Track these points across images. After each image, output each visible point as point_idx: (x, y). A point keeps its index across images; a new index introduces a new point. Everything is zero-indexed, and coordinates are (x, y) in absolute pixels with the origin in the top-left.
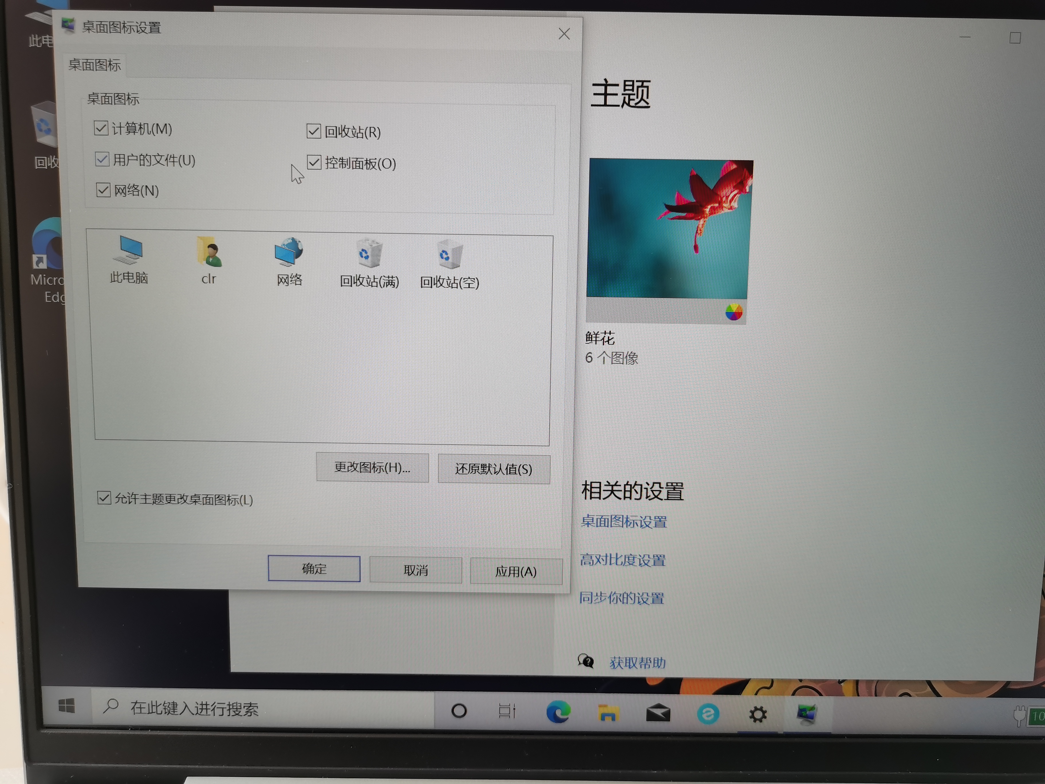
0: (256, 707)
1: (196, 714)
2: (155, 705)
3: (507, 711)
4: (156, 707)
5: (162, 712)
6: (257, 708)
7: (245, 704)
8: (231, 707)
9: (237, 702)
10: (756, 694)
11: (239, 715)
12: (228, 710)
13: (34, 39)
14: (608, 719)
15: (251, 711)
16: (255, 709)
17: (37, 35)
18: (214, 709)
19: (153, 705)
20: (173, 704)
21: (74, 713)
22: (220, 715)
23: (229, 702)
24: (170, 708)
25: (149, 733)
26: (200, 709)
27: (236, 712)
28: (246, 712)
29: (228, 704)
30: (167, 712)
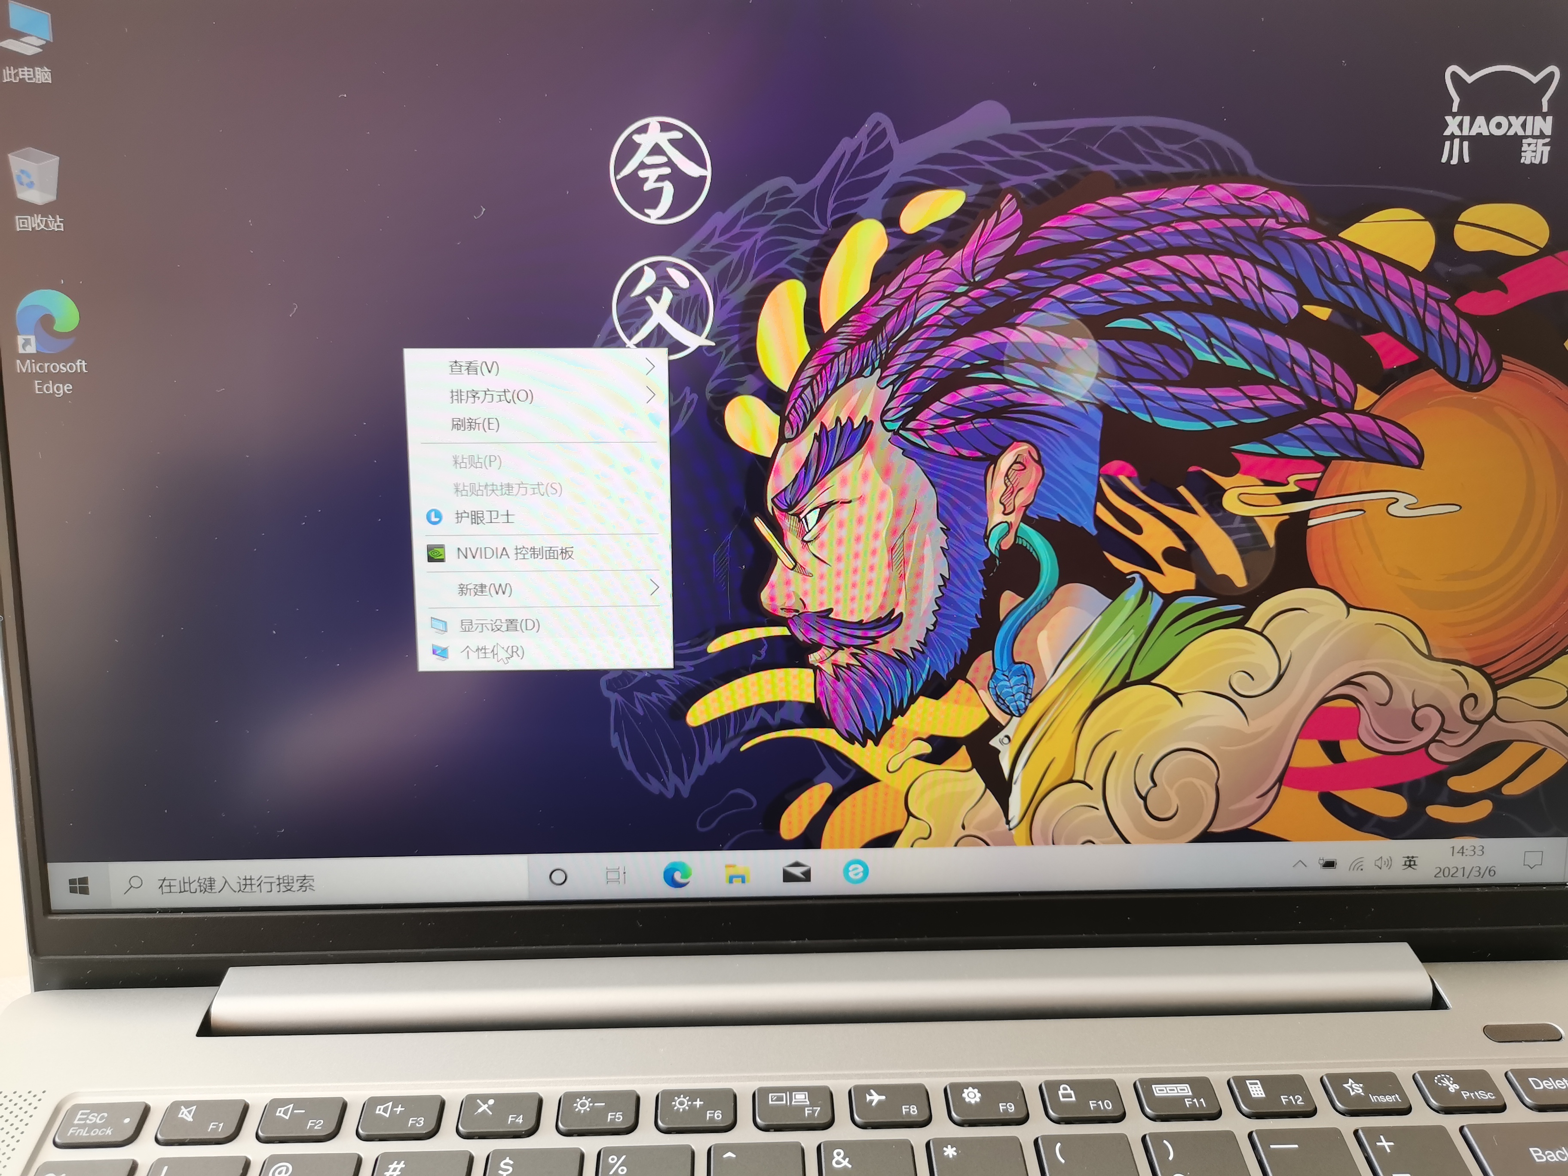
0: (312, 880)
1: (239, 892)
2: (188, 881)
3: (615, 875)
4: (189, 884)
5: (196, 889)
6: (314, 881)
7: (297, 877)
9: (288, 876)
10: (912, 846)
11: (292, 891)
12: (278, 885)
13: (8, 72)
14: (737, 882)
15: (305, 885)
16: (311, 882)
17: (12, 68)
19: (185, 882)
20: (210, 880)
21: (89, 895)
22: (268, 892)
23: (279, 875)
24: (206, 884)
25: (182, 915)
26: (243, 885)
27: (287, 887)
28: (300, 886)
29: (278, 877)
30: (203, 890)
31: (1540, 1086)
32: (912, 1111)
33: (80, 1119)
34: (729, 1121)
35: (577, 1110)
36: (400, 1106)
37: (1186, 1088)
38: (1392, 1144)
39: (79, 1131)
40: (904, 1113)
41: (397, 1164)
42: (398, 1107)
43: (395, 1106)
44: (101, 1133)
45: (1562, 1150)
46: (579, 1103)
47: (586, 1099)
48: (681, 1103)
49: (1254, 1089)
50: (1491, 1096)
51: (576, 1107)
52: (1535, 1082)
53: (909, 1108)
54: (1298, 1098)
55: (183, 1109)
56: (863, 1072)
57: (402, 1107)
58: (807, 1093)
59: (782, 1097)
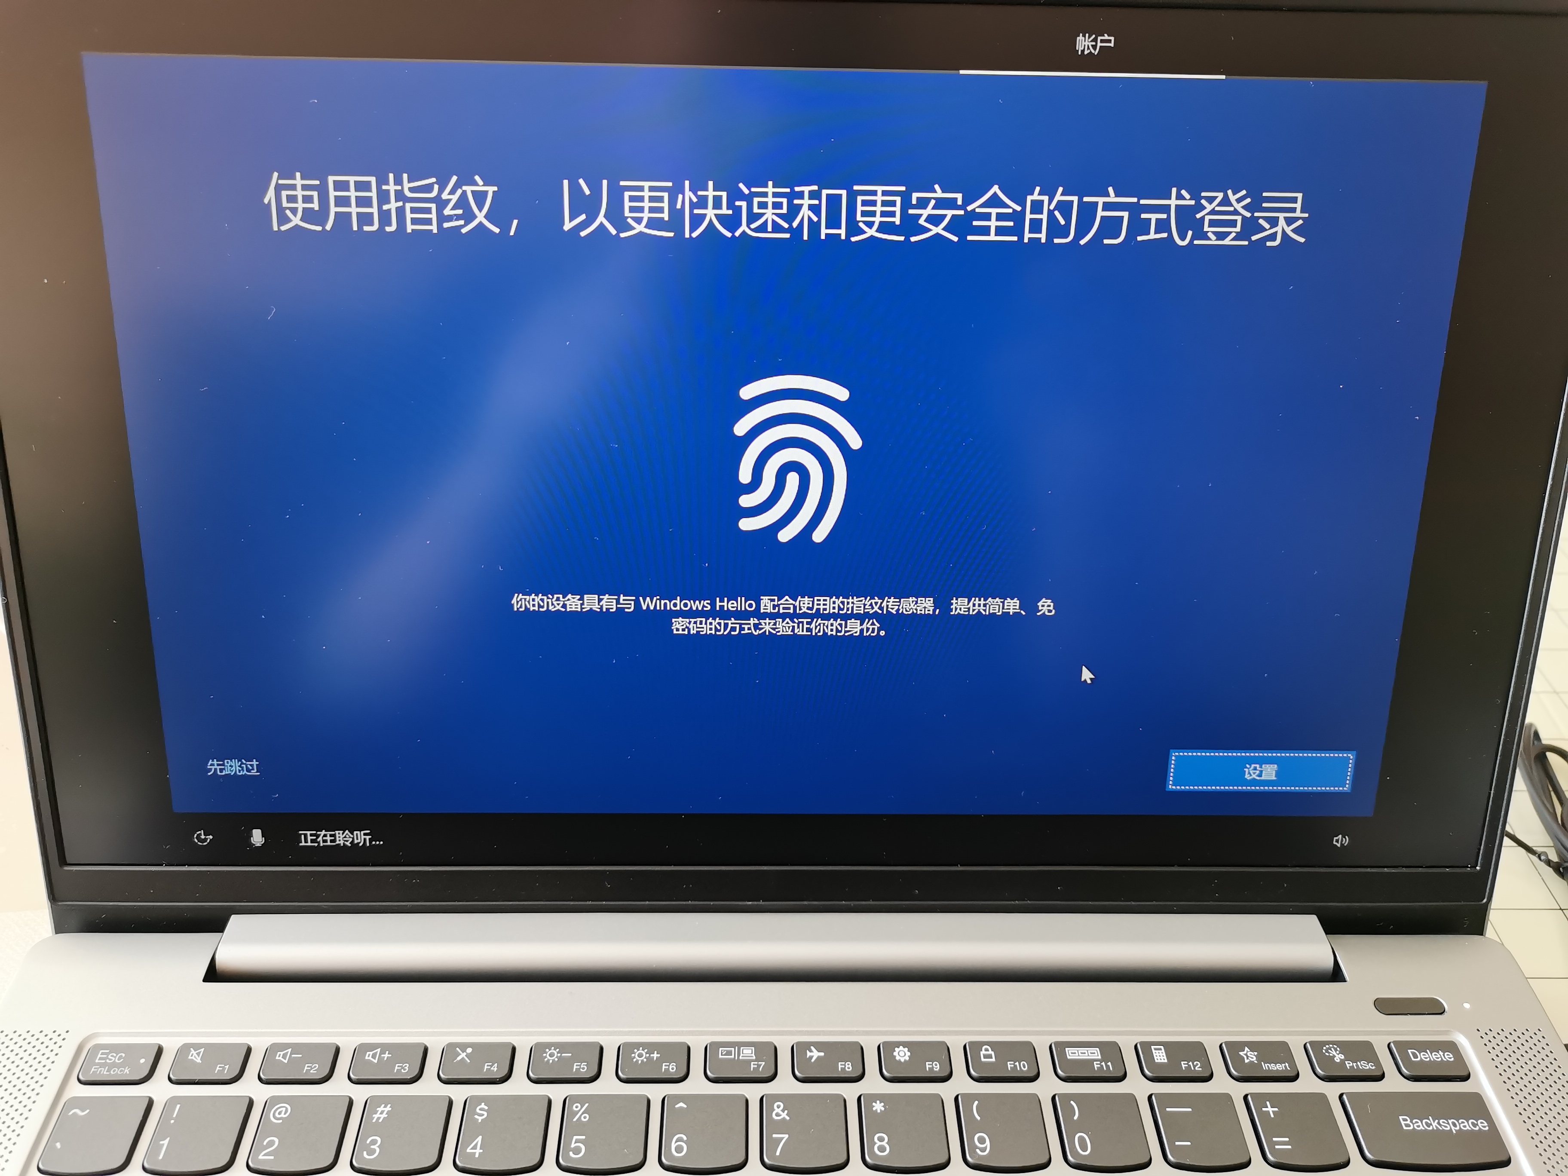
25: (186, 868)
31: (1417, 1058)
32: (847, 1067)
33: (100, 1059)
34: (682, 1074)
35: (546, 1059)
36: (387, 1052)
37: (1096, 1052)
38: (1276, 1109)
39: (100, 1069)
40: (840, 1070)
41: (384, 1107)
42: (385, 1054)
43: (382, 1052)
44: (120, 1072)
45: (1429, 1120)
46: (548, 1054)
47: (555, 1049)
48: (640, 1056)
49: (1158, 1054)
50: (1372, 1066)
51: (546, 1057)
52: (1414, 1054)
53: (845, 1065)
54: (1197, 1064)
55: (193, 1051)
56: (806, 1029)
57: (388, 1054)
58: (753, 1048)
59: (731, 1051)
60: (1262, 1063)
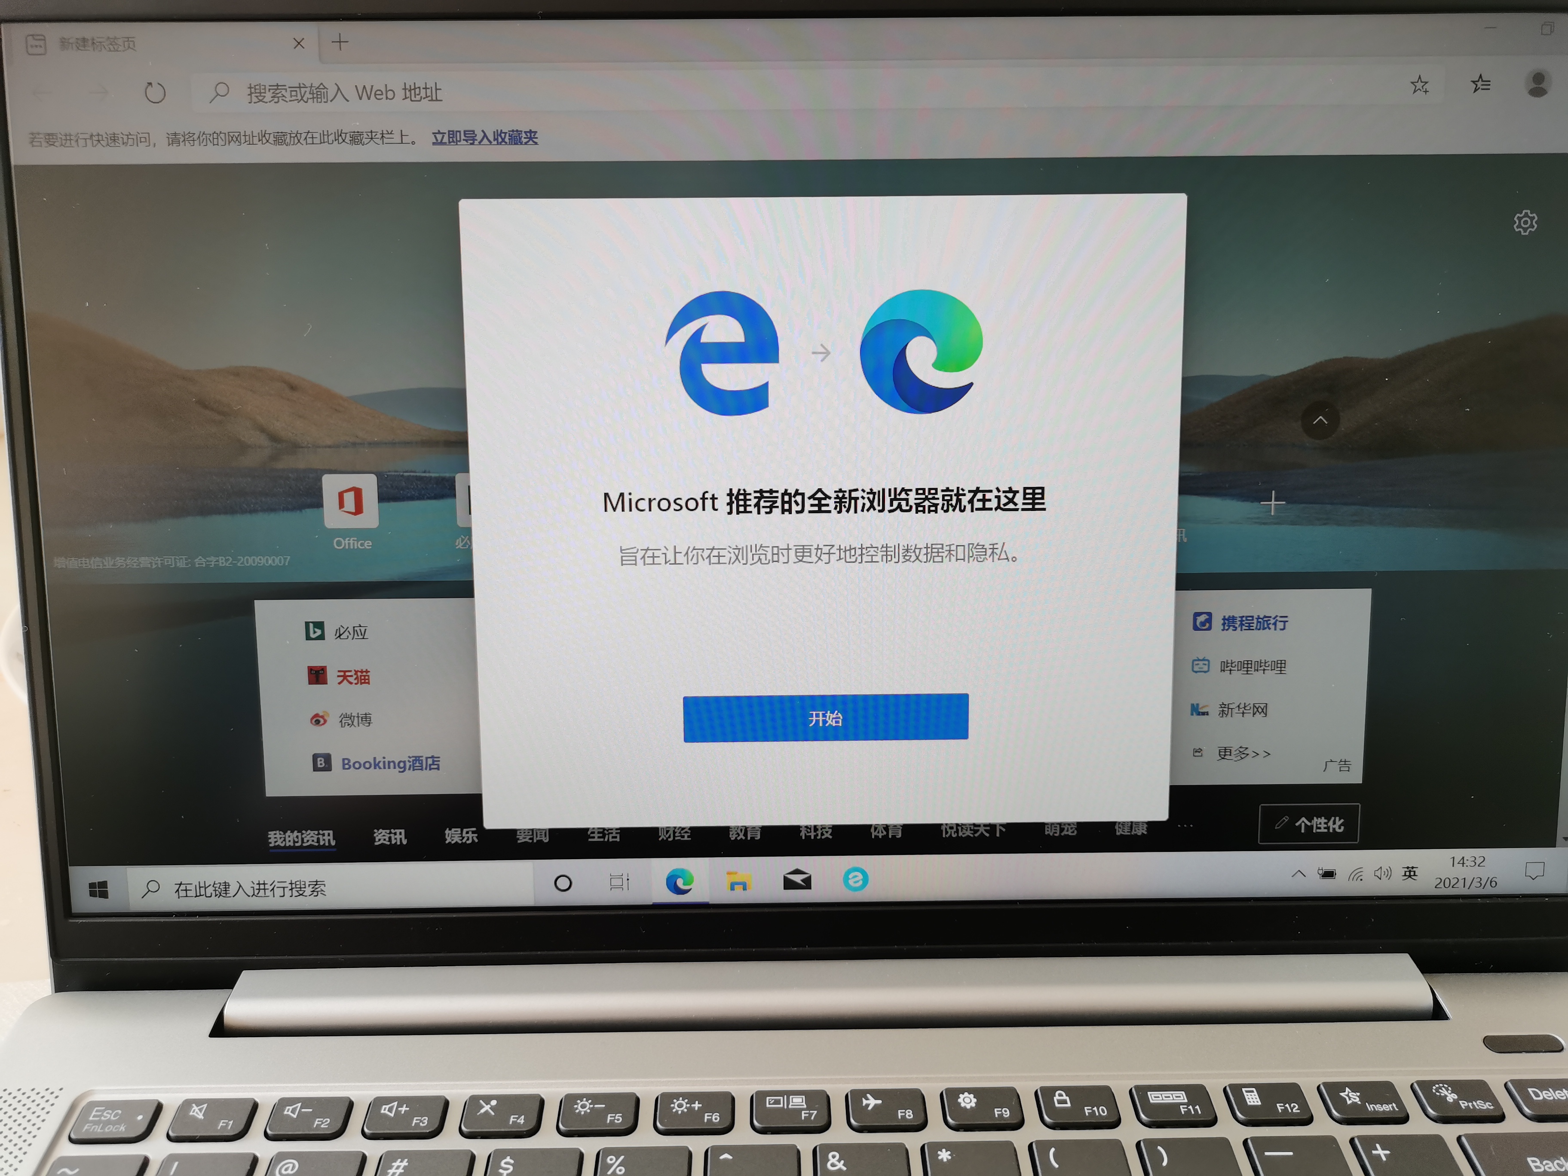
0: (323, 886)
1: (252, 896)
2: (203, 886)
3: (619, 882)
4: (204, 888)
5: (211, 893)
6: (325, 886)
7: (310, 882)
8: (294, 886)
9: (300, 880)
11: (303, 895)
12: (290, 890)
14: (739, 889)
15: (317, 890)
16: (322, 887)
18: (273, 889)
19: (201, 886)
20: (224, 884)
21: (108, 898)
22: (281, 896)
23: (291, 881)
24: (221, 889)
25: (197, 919)
26: (257, 889)
27: (299, 892)
28: (312, 892)
29: (290, 882)
30: (218, 895)
31: (1539, 1096)
32: (908, 1115)
33: (95, 1116)
34: (727, 1124)
35: (577, 1111)
36: (405, 1105)
37: (1181, 1095)
38: (1388, 1152)
39: (93, 1127)
40: (899, 1117)
41: (400, 1162)
42: (402, 1107)
43: (400, 1105)
44: (116, 1129)
45: (1561, 1161)
46: (580, 1105)
47: (587, 1101)
48: (680, 1106)
49: (1250, 1097)
50: (1489, 1105)
51: (577, 1109)
52: (1534, 1092)
53: (905, 1112)
54: (1294, 1107)
55: (195, 1107)
56: (860, 1077)
57: (406, 1107)
58: (804, 1097)
59: (780, 1100)
60: (1367, 1104)
